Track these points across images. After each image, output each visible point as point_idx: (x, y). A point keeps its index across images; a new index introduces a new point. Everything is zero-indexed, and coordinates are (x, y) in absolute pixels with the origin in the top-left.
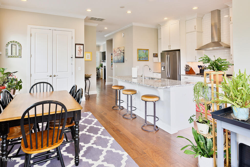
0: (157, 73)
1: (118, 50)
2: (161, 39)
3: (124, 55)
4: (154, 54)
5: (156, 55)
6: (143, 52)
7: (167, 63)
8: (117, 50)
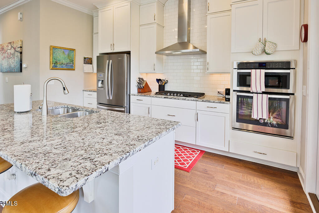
0: (90, 91)
1: (10, 47)
2: (98, 33)
3: (21, 57)
4: (85, 58)
5: (88, 61)
6: (64, 52)
7: (107, 74)
8: (8, 46)
